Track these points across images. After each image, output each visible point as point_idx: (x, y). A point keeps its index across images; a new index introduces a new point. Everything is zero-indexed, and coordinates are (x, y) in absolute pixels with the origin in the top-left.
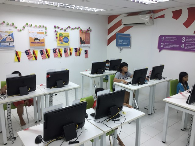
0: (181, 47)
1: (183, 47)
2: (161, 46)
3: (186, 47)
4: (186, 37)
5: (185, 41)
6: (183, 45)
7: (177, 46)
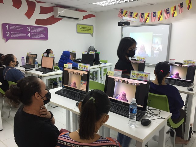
0: (28, 36)
1: (30, 36)
2: (7, 36)
3: (32, 35)
4: (30, 26)
5: (31, 31)
6: (29, 34)
7: (24, 35)
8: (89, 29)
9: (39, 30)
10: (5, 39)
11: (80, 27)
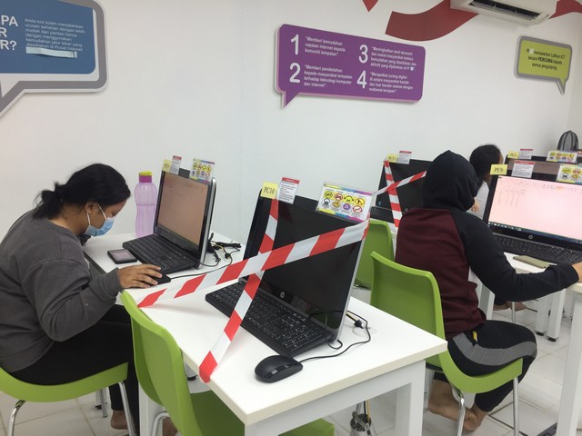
0: (359, 82)
1: (364, 83)
3: (373, 82)
4: (370, 42)
5: (369, 61)
6: (364, 73)
7: (346, 80)
8: (559, 60)
9: (396, 60)
10: (284, 94)
11: (528, 50)
